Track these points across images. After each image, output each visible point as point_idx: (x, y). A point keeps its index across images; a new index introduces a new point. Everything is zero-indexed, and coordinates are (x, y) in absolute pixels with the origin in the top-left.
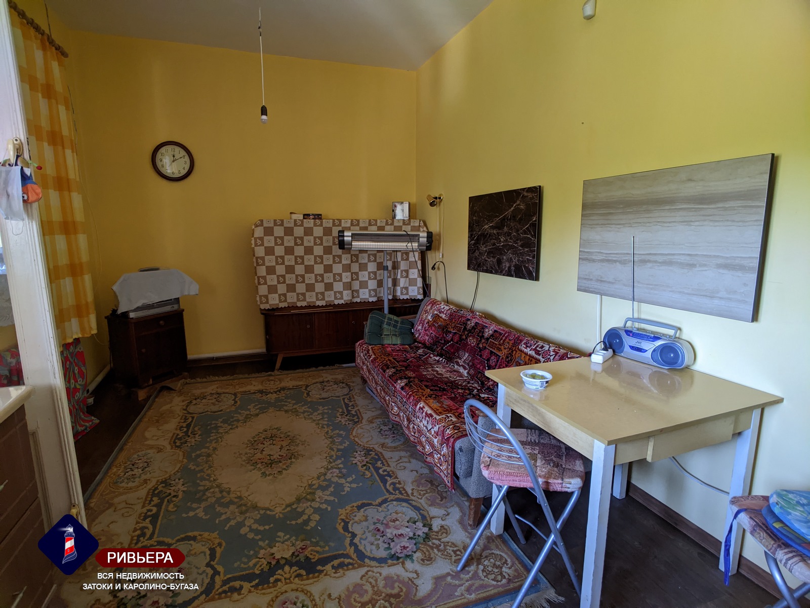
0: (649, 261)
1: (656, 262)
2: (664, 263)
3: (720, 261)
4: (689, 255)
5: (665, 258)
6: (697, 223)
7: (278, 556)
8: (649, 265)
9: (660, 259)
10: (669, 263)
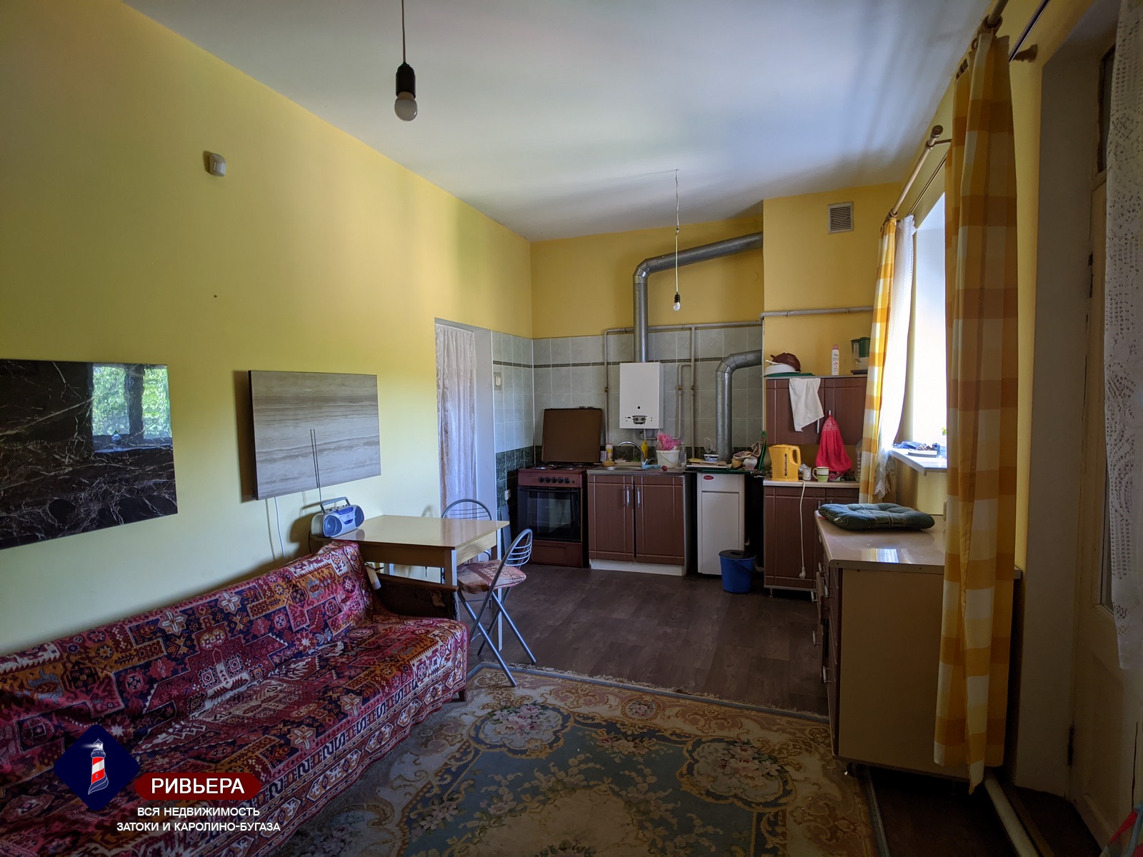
0: (325, 450)
1: (330, 449)
2: (335, 449)
3: (365, 441)
4: (349, 440)
5: (335, 445)
6: (351, 416)
7: (632, 744)
8: (326, 453)
9: (332, 446)
10: (339, 448)
